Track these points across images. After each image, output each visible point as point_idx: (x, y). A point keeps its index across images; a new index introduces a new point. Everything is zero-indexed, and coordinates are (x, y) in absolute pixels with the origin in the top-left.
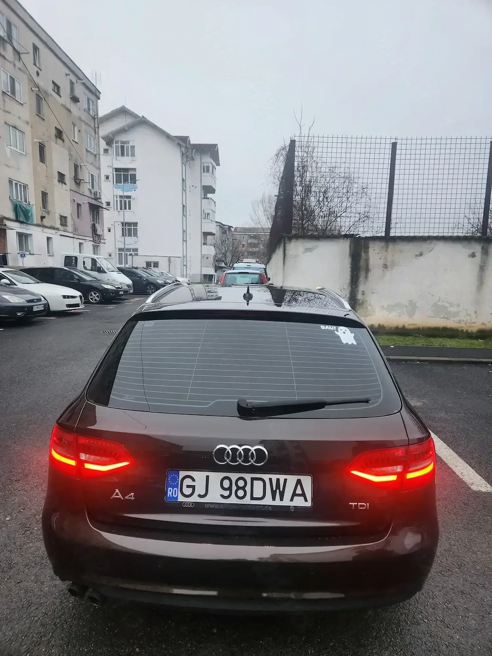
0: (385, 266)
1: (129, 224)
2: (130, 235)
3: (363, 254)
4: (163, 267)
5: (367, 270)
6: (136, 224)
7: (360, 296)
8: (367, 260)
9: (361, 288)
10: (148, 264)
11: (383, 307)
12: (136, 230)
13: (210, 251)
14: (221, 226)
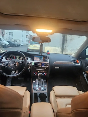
0: (71, 40)
1: (11, 33)
2: (11, 35)
3: (66, 36)
4: (18, 42)
5: (67, 40)
6: (12, 33)
7: (64, 47)
8: (67, 38)
9: (65, 45)
10: (15, 41)
11: (70, 50)
12: (12, 34)
13: (28, 39)
14: (30, 35)
